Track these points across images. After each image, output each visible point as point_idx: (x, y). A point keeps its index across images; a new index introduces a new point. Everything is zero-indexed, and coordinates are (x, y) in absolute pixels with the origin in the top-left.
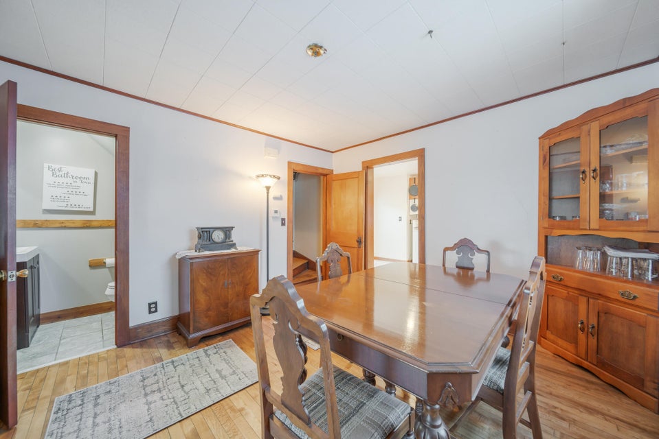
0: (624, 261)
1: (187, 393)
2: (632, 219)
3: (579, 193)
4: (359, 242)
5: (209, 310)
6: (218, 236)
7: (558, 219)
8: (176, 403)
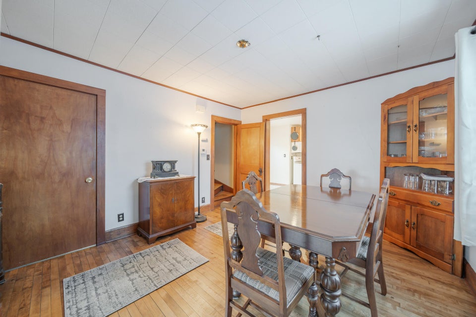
0: (433, 183)
1: (157, 273)
2: (437, 156)
3: (406, 140)
4: (260, 171)
5: (162, 218)
6: (167, 167)
7: (393, 156)
8: (151, 279)
